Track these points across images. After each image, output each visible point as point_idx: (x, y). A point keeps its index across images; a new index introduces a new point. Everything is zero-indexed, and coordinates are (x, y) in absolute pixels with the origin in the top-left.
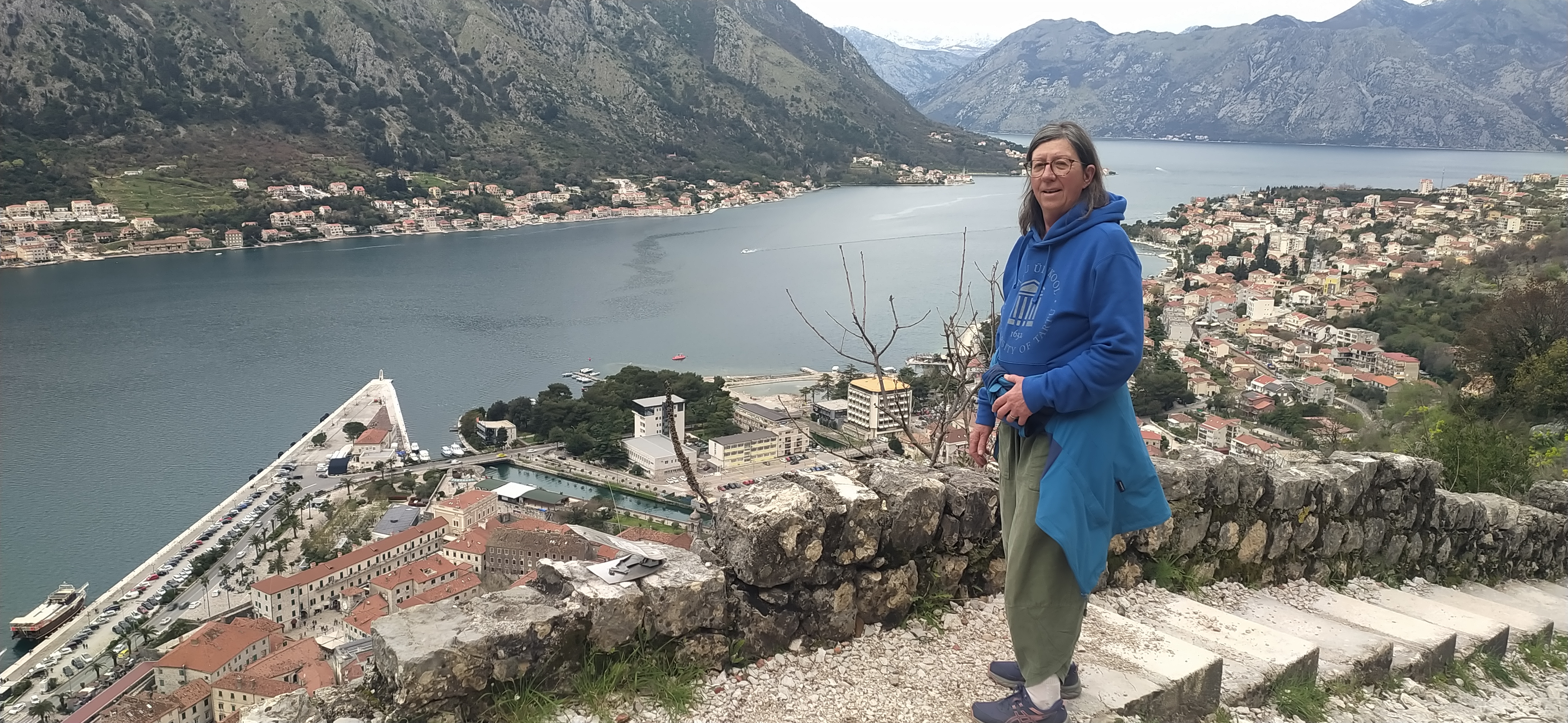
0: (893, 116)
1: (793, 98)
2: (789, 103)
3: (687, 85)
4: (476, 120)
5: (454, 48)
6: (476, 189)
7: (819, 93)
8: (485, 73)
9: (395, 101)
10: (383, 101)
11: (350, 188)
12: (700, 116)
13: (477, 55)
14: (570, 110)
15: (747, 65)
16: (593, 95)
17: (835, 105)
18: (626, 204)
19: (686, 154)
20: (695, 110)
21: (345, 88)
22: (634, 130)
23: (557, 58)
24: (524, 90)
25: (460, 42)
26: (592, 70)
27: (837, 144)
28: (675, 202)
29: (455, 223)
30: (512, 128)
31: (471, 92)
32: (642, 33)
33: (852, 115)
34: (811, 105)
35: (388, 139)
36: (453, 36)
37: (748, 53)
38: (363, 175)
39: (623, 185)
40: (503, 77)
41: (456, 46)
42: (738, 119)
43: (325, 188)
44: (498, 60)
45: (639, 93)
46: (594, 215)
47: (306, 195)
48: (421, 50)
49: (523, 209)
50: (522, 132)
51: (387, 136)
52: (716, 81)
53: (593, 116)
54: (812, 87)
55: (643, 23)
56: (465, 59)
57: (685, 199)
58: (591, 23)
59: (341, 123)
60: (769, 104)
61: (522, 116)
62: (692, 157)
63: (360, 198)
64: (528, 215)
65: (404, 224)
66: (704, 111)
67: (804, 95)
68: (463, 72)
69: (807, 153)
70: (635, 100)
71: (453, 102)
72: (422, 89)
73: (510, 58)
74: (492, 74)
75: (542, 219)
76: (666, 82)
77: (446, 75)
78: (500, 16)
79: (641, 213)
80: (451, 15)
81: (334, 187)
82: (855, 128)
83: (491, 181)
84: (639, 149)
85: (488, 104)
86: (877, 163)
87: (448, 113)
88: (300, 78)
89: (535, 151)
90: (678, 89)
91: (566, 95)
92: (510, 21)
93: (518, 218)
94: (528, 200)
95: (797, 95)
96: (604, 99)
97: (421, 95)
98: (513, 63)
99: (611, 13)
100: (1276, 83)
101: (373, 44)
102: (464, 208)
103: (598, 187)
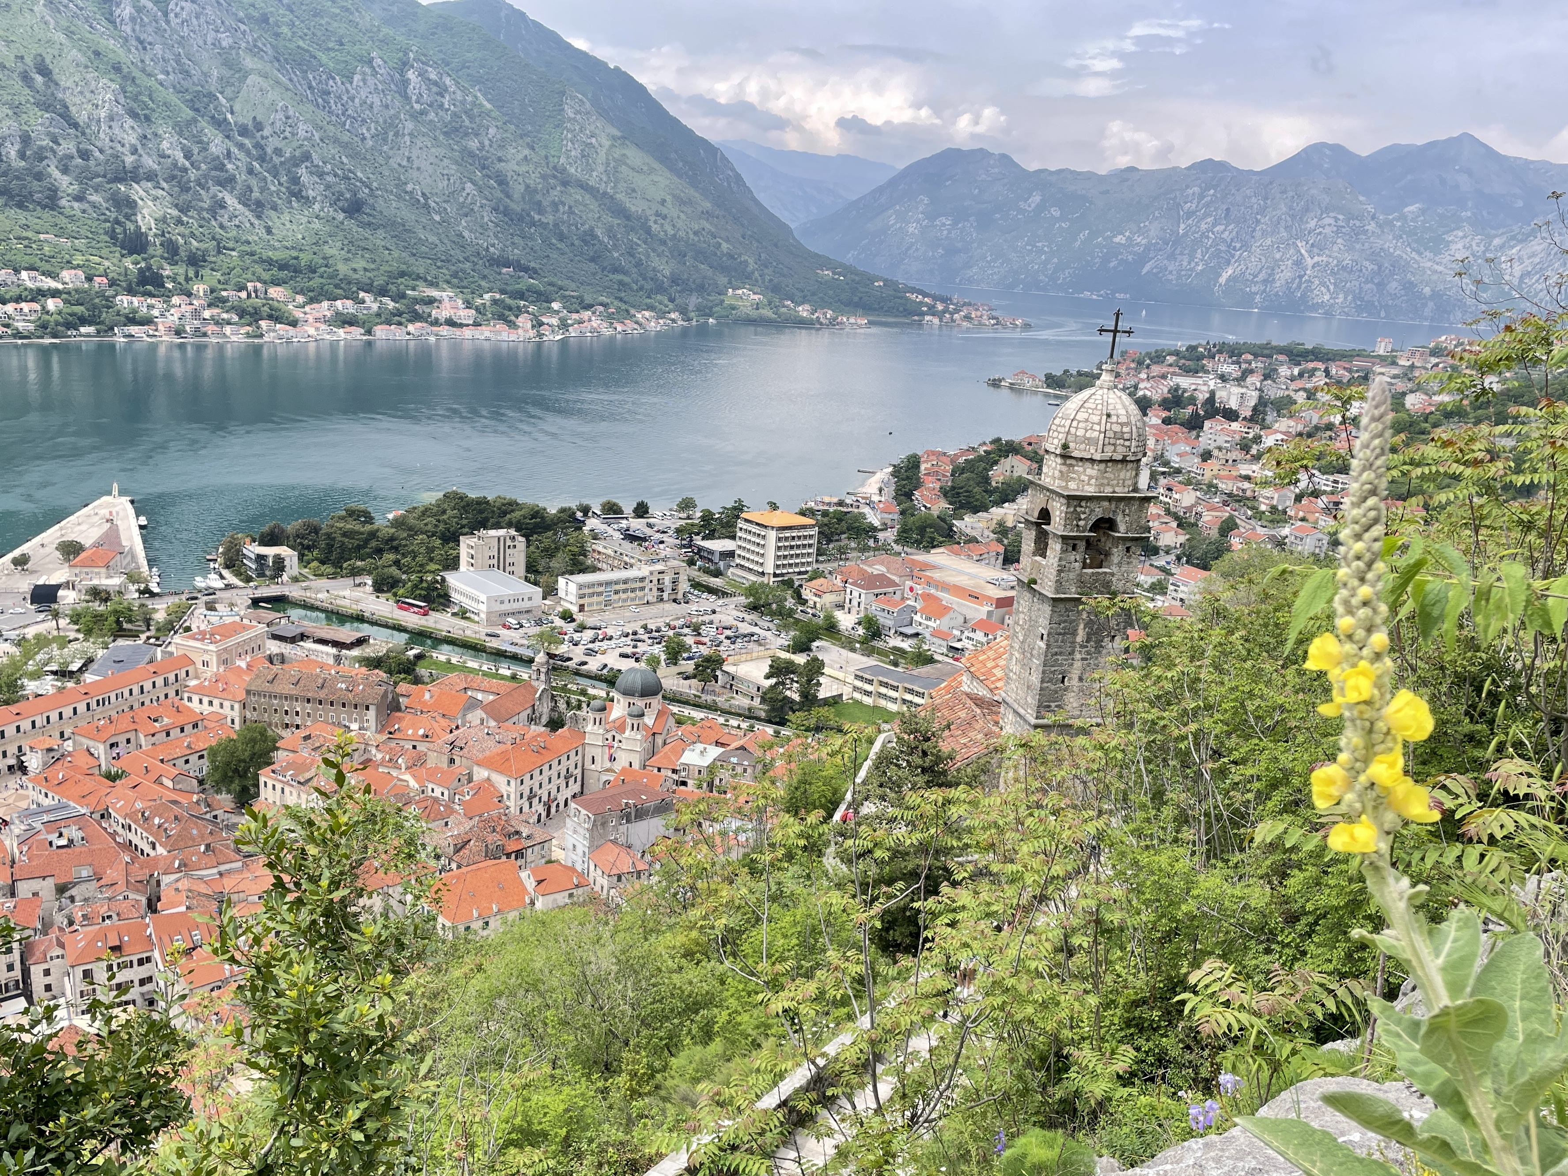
0: (776, 246)
1: (657, 214)
2: (653, 218)
3: (528, 187)
4: (258, 208)
5: (229, 116)
6: (256, 291)
7: (689, 210)
8: (269, 150)
9: (151, 176)
10: (134, 175)
11: (89, 279)
12: (545, 226)
13: (259, 127)
14: (380, 204)
15: (601, 169)
16: (409, 187)
17: (708, 226)
18: (451, 323)
19: (526, 269)
20: (537, 217)
21: (85, 155)
22: (461, 235)
23: (364, 139)
24: (321, 175)
25: (237, 108)
26: (409, 158)
27: (710, 273)
28: (512, 325)
29: (228, 330)
30: (304, 220)
31: (251, 171)
32: (471, 118)
33: (727, 240)
34: (680, 224)
35: (140, 223)
36: (229, 100)
37: (602, 153)
38: (107, 263)
39: (447, 299)
40: (293, 157)
41: (232, 113)
42: (591, 233)
43: (54, 276)
44: (287, 134)
45: (467, 190)
46: (409, 334)
47: (30, 284)
48: (187, 113)
49: (317, 320)
50: (317, 225)
51: (139, 218)
52: (565, 184)
53: (408, 215)
54: (682, 202)
55: (474, 104)
56: (244, 131)
57: (524, 321)
58: (407, 98)
59: (79, 198)
60: (628, 218)
61: (317, 206)
62: (533, 273)
63: (101, 294)
64: (323, 327)
65: (160, 327)
66: (549, 219)
67: (672, 211)
68: (241, 146)
69: (675, 281)
70: (461, 200)
71: (228, 182)
72: (187, 164)
73: (302, 133)
74: (278, 151)
75: (341, 333)
76: (502, 182)
77: (217, 145)
78: (291, 80)
79: (468, 333)
80: (227, 73)
81: (66, 275)
82: (731, 257)
83: (276, 283)
84: (467, 259)
85: (273, 188)
86: (756, 297)
87: (220, 195)
88: (26, 139)
89: (333, 252)
90: (518, 189)
91: (375, 184)
92: (302, 89)
93: (312, 331)
94: (324, 308)
95: (664, 211)
96: (423, 194)
97: (185, 170)
98: (306, 139)
99: (435, 89)
100: (1208, 237)
101: (122, 100)
102: (242, 313)
103: (416, 301)
